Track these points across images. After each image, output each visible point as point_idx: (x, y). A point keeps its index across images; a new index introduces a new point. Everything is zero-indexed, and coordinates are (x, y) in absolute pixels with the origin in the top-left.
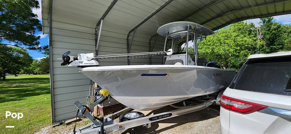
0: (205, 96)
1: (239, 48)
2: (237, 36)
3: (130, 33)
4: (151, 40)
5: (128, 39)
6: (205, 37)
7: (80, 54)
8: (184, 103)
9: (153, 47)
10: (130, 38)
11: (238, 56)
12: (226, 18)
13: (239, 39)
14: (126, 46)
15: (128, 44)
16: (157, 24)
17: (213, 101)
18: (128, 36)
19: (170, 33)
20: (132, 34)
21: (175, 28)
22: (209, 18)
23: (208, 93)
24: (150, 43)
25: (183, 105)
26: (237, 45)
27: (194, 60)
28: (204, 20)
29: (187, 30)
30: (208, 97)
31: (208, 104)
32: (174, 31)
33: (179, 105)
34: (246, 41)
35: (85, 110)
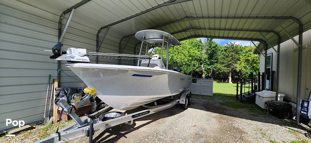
0: (170, 97)
1: (191, 58)
2: (191, 48)
3: (101, 29)
4: (122, 40)
5: (98, 36)
6: (173, 47)
7: (71, 48)
8: (156, 103)
9: (124, 49)
10: (100, 35)
11: (189, 65)
12: (188, 34)
13: (192, 51)
14: (95, 43)
15: (98, 41)
16: (133, 26)
17: (178, 101)
18: (99, 32)
19: (147, 38)
20: (103, 30)
21: (151, 35)
22: (176, 30)
23: (174, 94)
24: (120, 43)
25: (154, 105)
26: (190, 56)
27: (166, 66)
28: (172, 31)
29: (162, 38)
30: (172, 98)
31: (174, 103)
32: (151, 37)
34: (196, 54)
35: (72, 109)
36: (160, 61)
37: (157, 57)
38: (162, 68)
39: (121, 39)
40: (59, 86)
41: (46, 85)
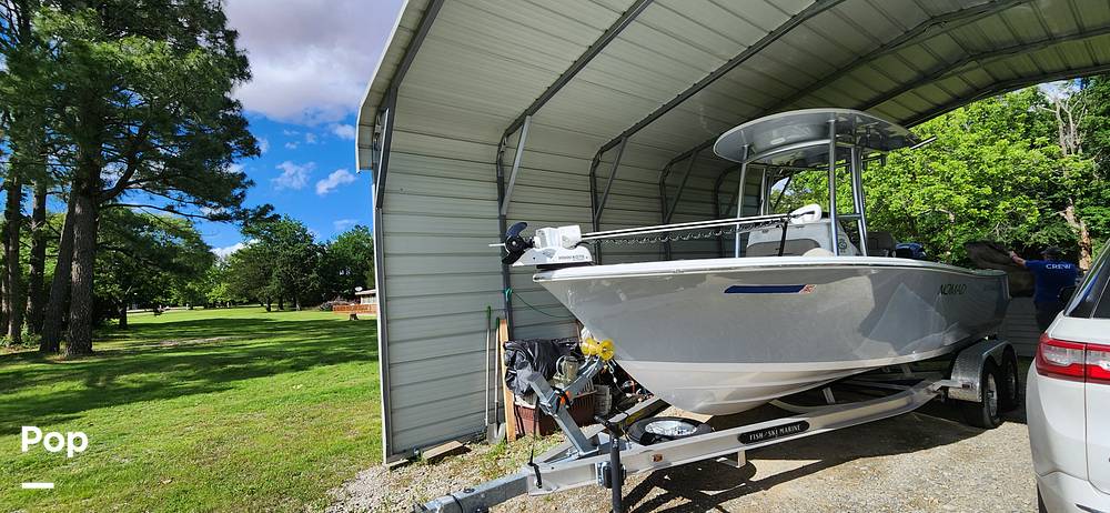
0: (896, 369)
1: (988, 190)
2: (981, 142)
3: (601, 152)
4: (666, 172)
5: (593, 175)
6: (882, 158)
7: (544, 230)
8: (829, 394)
9: (678, 200)
10: (601, 170)
11: (983, 222)
12: (955, 85)
13: (989, 154)
14: (587, 199)
15: (594, 192)
16: (702, 118)
17: (937, 385)
18: (596, 162)
19: (760, 146)
20: (609, 155)
21: (775, 133)
22: (889, 85)
23: (915, 357)
24: (662, 184)
25: (822, 402)
26: (981, 179)
27: (856, 242)
28: (868, 95)
29: (825, 136)
30: (908, 374)
31: (922, 395)
32: (774, 142)
33: (808, 398)
34: (1017, 161)
35: (559, 400)
36: (829, 225)
37: (812, 213)
38: (841, 249)
39: (664, 170)
40: (511, 338)
41: (481, 335)
